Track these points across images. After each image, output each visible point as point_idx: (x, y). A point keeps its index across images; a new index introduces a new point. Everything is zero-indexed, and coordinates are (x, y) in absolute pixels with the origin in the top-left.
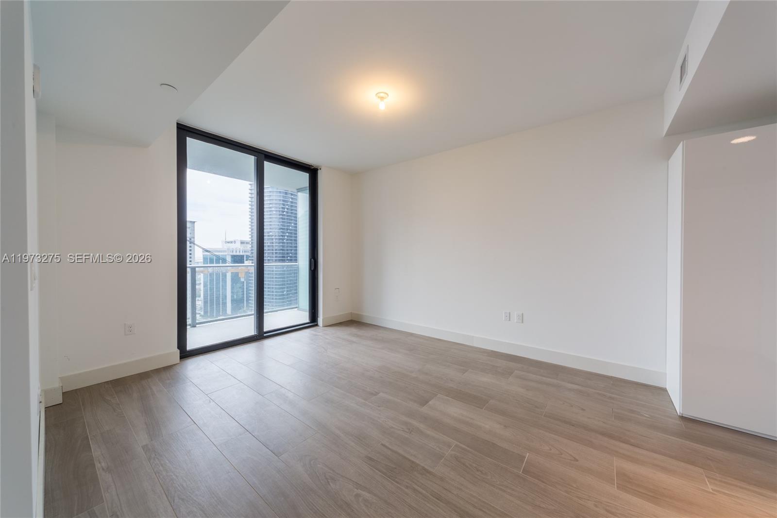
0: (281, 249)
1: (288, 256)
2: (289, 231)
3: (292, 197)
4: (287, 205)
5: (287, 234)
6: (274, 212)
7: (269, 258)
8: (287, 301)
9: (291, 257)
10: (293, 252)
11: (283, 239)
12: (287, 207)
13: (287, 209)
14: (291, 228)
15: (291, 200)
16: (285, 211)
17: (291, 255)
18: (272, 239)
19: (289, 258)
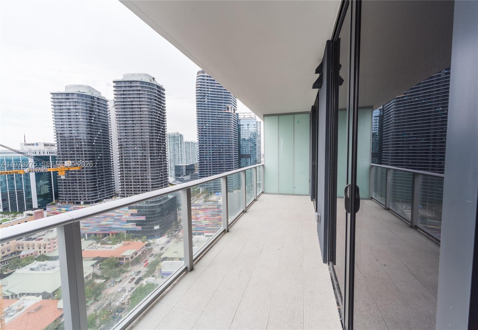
0: (91, 151)
1: (97, 157)
2: (97, 136)
3: (99, 108)
4: (94, 114)
5: (96, 138)
6: (81, 120)
7: (78, 158)
8: (99, 192)
9: (100, 156)
10: (102, 152)
11: (92, 143)
12: (94, 116)
13: (95, 118)
14: (99, 133)
15: (97, 110)
16: (92, 120)
17: (100, 155)
18: (81, 142)
19: (99, 157)
